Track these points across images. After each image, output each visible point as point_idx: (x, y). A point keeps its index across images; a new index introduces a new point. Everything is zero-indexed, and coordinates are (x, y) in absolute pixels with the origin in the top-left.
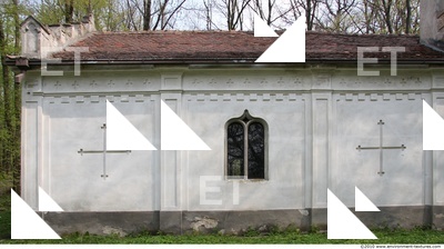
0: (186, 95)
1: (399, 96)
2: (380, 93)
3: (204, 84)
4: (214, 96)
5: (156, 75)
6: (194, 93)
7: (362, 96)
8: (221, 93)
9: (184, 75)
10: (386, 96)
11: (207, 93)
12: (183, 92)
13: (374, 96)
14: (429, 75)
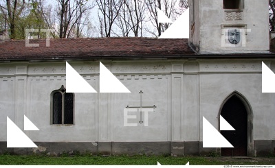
0: (29, 77)
1: (152, 76)
2: (140, 75)
3: (39, 71)
4: (45, 78)
5: (13, 66)
6: (34, 76)
7: (129, 77)
8: (48, 76)
9: (28, 66)
10: (144, 76)
11: (41, 76)
12: (28, 76)
13: (137, 77)
14: (170, 64)
